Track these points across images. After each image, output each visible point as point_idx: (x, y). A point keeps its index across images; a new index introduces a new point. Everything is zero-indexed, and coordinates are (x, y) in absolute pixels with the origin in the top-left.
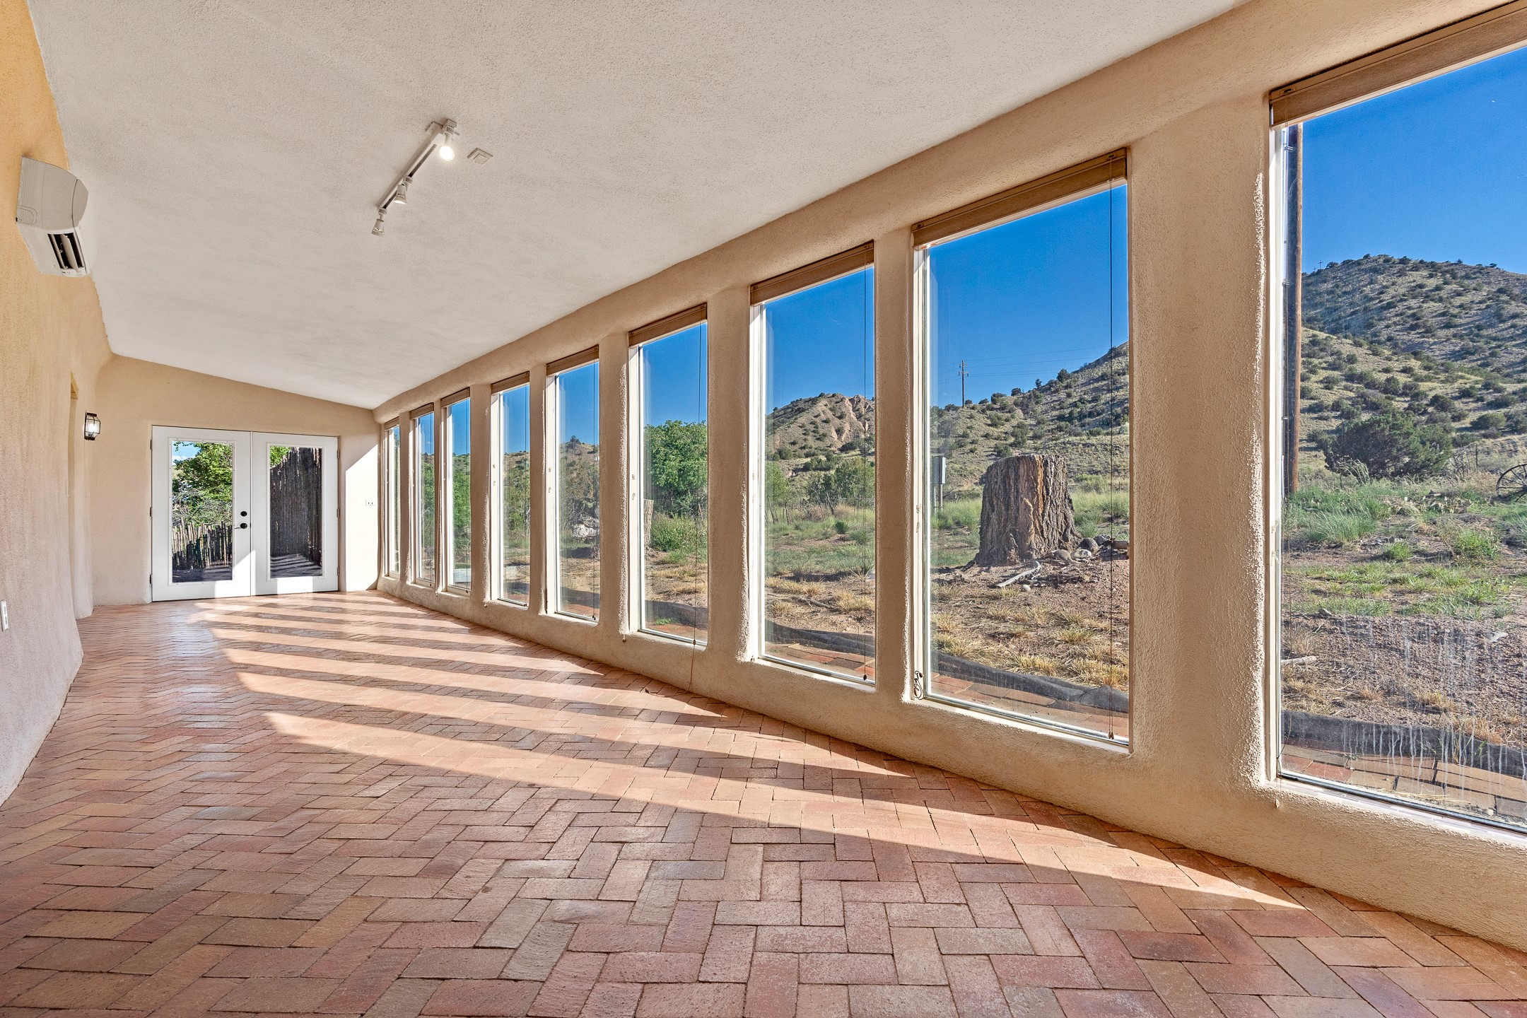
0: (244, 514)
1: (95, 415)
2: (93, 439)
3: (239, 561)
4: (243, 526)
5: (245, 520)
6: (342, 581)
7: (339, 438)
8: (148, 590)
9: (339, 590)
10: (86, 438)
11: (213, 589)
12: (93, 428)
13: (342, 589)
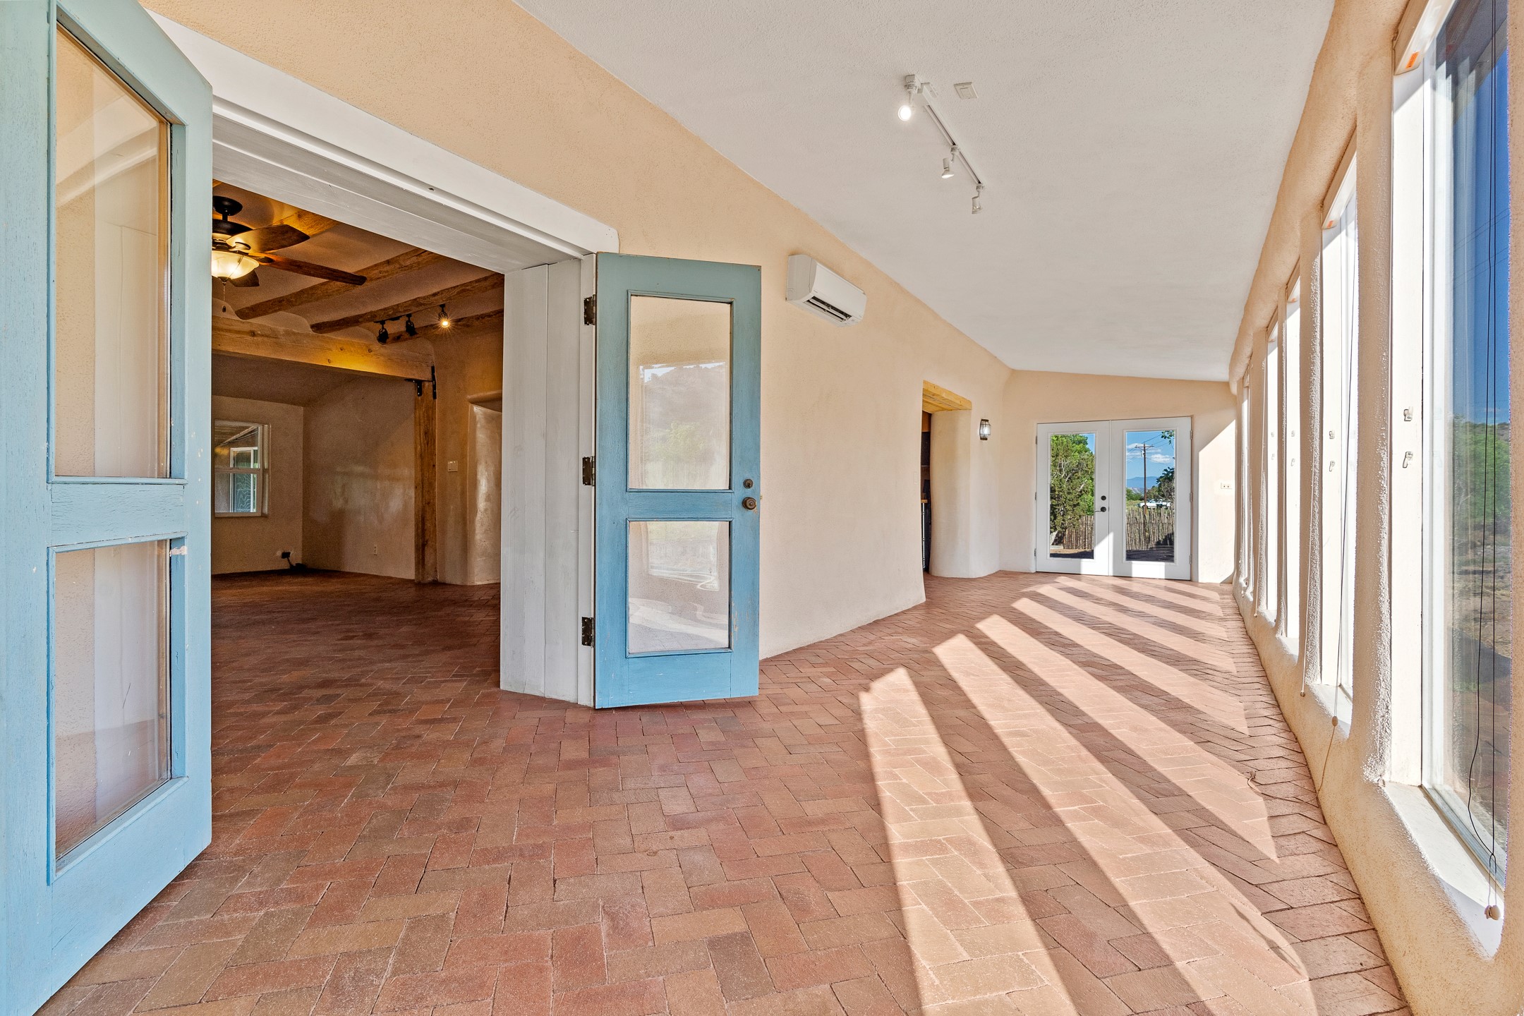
0: (1103, 498)
1: (987, 421)
2: (986, 439)
3: (1099, 543)
4: (1103, 509)
5: (1104, 504)
6: (1194, 571)
7: (1192, 417)
8: (1033, 561)
9: (1191, 580)
10: (981, 439)
11: (1079, 566)
12: (986, 431)
13: (1194, 579)
